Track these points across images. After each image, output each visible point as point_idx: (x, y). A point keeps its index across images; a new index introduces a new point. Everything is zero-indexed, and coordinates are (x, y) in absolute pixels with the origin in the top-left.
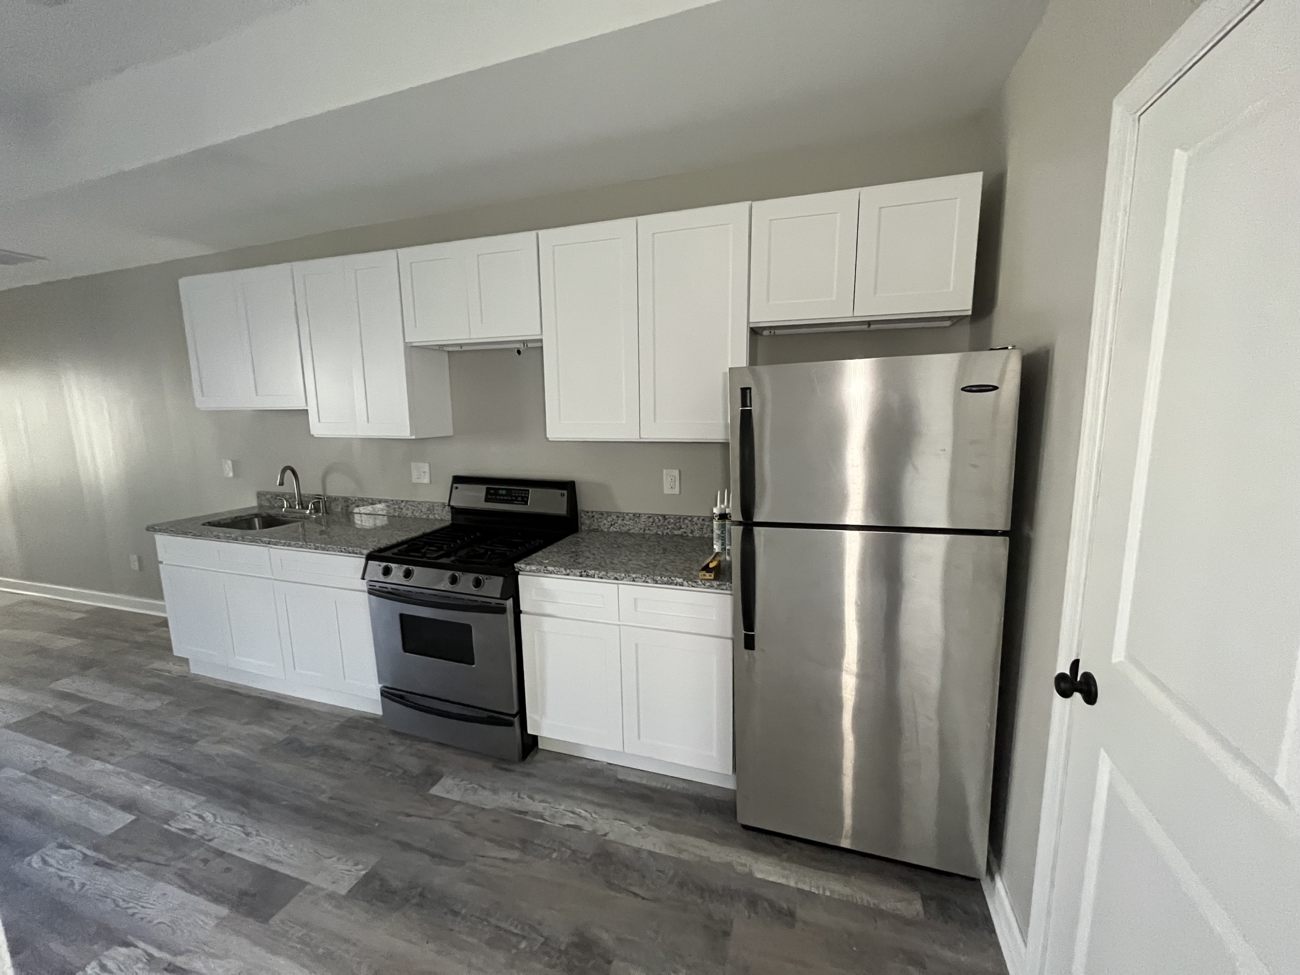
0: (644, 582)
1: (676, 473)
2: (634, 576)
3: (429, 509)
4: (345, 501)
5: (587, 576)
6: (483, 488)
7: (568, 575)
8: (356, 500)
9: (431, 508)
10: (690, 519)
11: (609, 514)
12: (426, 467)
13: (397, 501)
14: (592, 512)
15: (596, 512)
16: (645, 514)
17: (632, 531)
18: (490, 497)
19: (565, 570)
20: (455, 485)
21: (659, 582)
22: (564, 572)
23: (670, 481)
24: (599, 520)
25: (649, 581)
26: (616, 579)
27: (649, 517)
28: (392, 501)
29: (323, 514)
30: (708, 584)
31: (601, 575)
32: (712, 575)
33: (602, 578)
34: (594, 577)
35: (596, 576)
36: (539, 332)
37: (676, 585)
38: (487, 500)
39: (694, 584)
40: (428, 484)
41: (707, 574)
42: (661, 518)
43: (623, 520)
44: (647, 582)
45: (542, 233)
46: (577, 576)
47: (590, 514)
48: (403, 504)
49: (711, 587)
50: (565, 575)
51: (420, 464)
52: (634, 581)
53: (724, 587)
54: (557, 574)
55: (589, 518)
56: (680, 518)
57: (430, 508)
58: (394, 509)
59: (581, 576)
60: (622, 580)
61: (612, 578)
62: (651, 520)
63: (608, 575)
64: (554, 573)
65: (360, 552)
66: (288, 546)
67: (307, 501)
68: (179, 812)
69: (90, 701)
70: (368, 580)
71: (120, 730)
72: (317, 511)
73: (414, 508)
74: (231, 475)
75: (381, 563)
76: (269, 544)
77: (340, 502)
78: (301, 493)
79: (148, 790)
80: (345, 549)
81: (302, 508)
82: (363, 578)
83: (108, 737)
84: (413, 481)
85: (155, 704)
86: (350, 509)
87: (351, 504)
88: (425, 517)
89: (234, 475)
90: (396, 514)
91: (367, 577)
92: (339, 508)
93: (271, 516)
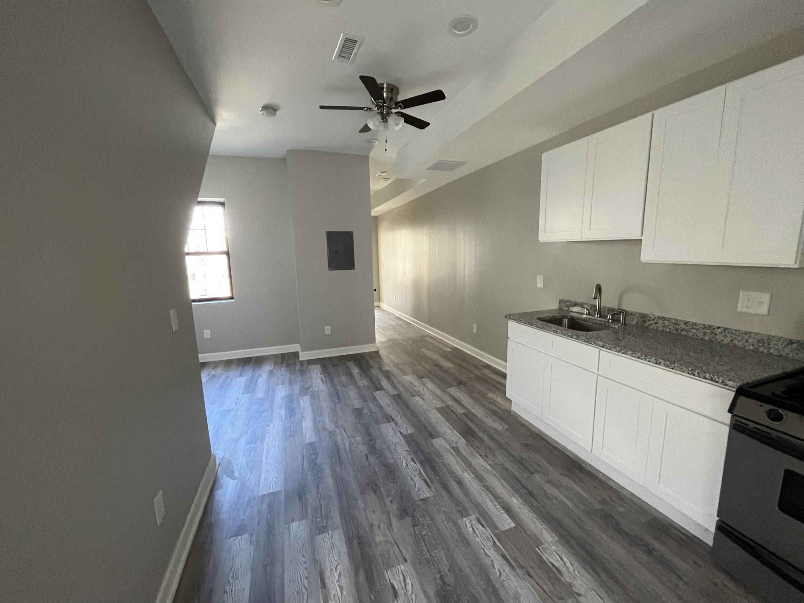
3: (761, 341)
4: (642, 317)
8: (655, 318)
12: (765, 296)
13: (710, 327)
28: (704, 325)
29: (622, 325)
40: (765, 315)
48: (719, 330)
51: (755, 294)
57: (763, 340)
58: (705, 334)
65: (723, 382)
66: (623, 353)
67: (604, 312)
68: (543, 541)
69: (466, 408)
70: (734, 416)
71: (485, 438)
72: (618, 321)
73: (734, 336)
74: (542, 286)
75: (764, 405)
76: (603, 347)
77: (636, 317)
78: (602, 305)
79: (515, 502)
80: (698, 373)
81: (600, 317)
82: (730, 411)
83: (481, 440)
84: (739, 310)
85: (499, 426)
86: (647, 324)
87: (649, 320)
88: (751, 348)
89: (544, 286)
90: (707, 338)
91: (735, 412)
92: (634, 322)
93: (574, 319)
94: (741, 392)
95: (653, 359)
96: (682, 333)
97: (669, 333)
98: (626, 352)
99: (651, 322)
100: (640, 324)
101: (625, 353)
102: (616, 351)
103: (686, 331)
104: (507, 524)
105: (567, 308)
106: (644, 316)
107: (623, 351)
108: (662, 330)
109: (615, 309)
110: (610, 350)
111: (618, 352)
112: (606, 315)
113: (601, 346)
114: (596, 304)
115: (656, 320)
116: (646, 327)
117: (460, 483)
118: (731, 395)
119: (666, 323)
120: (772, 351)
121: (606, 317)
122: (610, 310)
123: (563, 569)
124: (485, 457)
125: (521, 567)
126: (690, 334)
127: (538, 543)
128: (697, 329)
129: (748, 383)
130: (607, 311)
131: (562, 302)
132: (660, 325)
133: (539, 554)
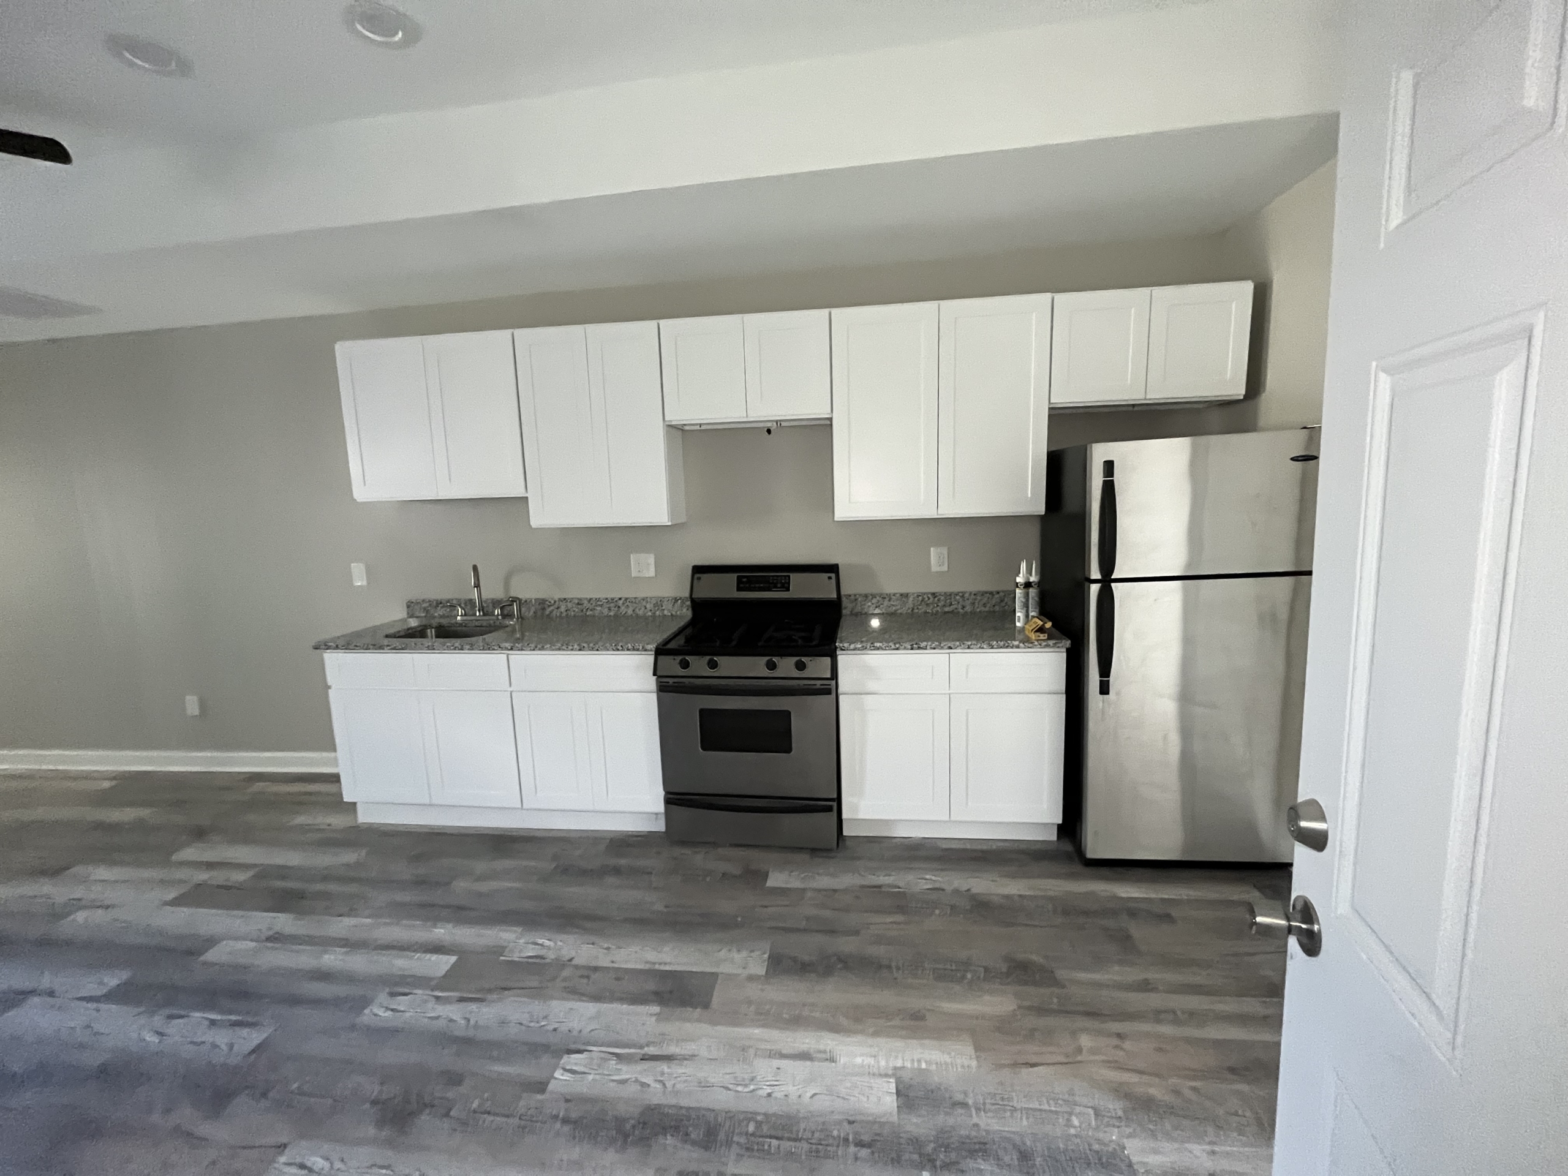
0: (980, 648)
1: (945, 551)
2: (970, 643)
3: (655, 605)
4: (540, 604)
5: (919, 648)
6: (734, 577)
7: (897, 649)
8: (555, 602)
9: (659, 603)
10: (961, 594)
11: (874, 596)
12: (651, 559)
13: (612, 599)
14: (855, 595)
15: (860, 595)
16: (913, 594)
17: (899, 611)
18: (742, 585)
19: (895, 644)
20: (697, 576)
21: (995, 647)
22: (893, 647)
23: (937, 558)
24: (863, 603)
25: (985, 646)
26: (950, 648)
27: (918, 596)
28: (607, 599)
29: (518, 619)
30: (1044, 644)
31: (933, 645)
32: (1046, 635)
33: (934, 649)
34: (926, 649)
35: (928, 647)
36: (830, 412)
37: (1012, 648)
38: (739, 589)
39: (1030, 645)
40: (653, 577)
41: (1042, 635)
42: (930, 596)
43: (889, 601)
44: (983, 648)
45: (835, 312)
46: (908, 649)
47: (852, 597)
48: (621, 602)
49: (1047, 646)
50: (894, 649)
51: (643, 556)
52: (969, 648)
53: (1060, 645)
54: (886, 650)
55: (852, 602)
56: (950, 595)
57: (657, 603)
58: (609, 609)
59: (912, 649)
60: (956, 648)
61: (946, 647)
62: (920, 598)
63: (942, 645)
64: (883, 649)
65: (643, 647)
66: (540, 650)
67: (488, 606)
68: (505, 944)
69: (255, 866)
70: (659, 677)
71: (332, 887)
72: (510, 616)
73: (635, 605)
74: (365, 583)
75: (676, 657)
76: (512, 649)
77: (533, 605)
78: (483, 597)
79: (441, 932)
80: (622, 646)
81: (484, 615)
82: (654, 674)
83: (326, 896)
84: (633, 576)
85: (349, 857)
86: (547, 612)
87: (549, 606)
88: (650, 614)
89: (369, 583)
90: (612, 614)
91: (659, 673)
92: (532, 613)
93: (443, 627)
94: (660, 652)
95: (576, 646)
96: (588, 614)
97: (575, 616)
98: (543, 647)
99: (552, 608)
100: (539, 613)
101: (542, 649)
102: (531, 650)
103: (591, 610)
104: (443, 963)
105: (423, 612)
106: (542, 602)
107: (539, 646)
108: (567, 615)
109: (502, 599)
110: (522, 650)
111: (534, 650)
112: (491, 610)
113: (509, 648)
114: (473, 598)
115: (557, 603)
116: (548, 616)
117: (323, 976)
118: (651, 659)
119: (570, 605)
120: (666, 612)
121: (493, 614)
122: (496, 603)
123: (542, 952)
124: (352, 912)
125: (490, 991)
126: (597, 613)
127: (500, 950)
128: (601, 606)
129: (660, 643)
130: (491, 605)
131: (412, 605)
132: (563, 609)
133: (508, 961)
